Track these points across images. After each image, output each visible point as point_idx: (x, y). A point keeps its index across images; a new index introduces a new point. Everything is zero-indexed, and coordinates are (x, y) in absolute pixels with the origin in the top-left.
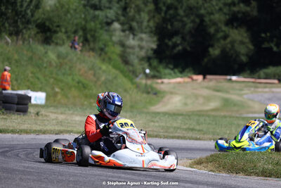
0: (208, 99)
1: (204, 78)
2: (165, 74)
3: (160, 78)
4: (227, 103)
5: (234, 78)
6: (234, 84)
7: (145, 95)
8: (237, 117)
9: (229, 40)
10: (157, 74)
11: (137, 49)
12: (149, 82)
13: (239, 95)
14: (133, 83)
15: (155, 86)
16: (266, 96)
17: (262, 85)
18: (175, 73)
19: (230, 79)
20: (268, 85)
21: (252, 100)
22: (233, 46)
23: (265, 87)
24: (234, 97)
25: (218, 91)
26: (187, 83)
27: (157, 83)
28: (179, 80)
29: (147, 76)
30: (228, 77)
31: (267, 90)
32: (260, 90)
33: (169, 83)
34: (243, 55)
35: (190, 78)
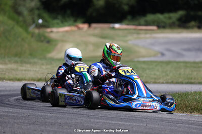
0: (97, 46)
1: (90, 26)
3: (48, 27)
5: (117, 26)
10: (46, 24)
16: (149, 41)
18: (62, 22)
19: (113, 28)
20: (150, 32)
23: (146, 34)
25: (104, 38)
26: (74, 31)
27: (47, 32)
28: (67, 29)
30: (112, 25)
31: (148, 36)
32: (142, 36)
33: (58, 32)
35: (76, 26)
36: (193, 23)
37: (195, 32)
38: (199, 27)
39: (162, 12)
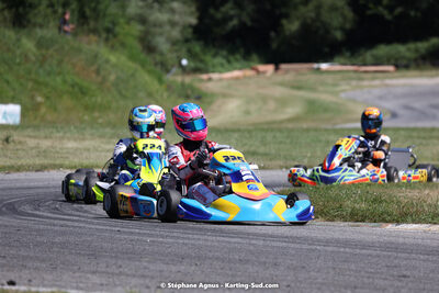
0: (282, 102)
1: (277, 69)
2: (214, 66)
3: (206, 72)
4: (313, 107)
5: (324, 66)
6: (324, 76)
7: (181, 101)
8: (326, 130)
9: (311, 6)
10: (201, 65)
11: (167, 28)
12: (188, 79)
13: (333, 93)
14: (160, 81)
15: (197, 85)
16: (377, 92)
17: (370, 75)
18: (229, 62)
19: (318, 69)
20: (378, 75)
21: (354, 101)
22: (318, 15)
23: (373, 79)
24: (324, 97)
25: (299, 88)
26: (250, 77)
27: (202, 80)
28: (236, 73)
29: (184, 70)
30: (315, 66)
31: (377, 82)
32: (366, 83)
33: (221, 80)
34: (336, 29)
35: (253, 69)
39: (403, 40)
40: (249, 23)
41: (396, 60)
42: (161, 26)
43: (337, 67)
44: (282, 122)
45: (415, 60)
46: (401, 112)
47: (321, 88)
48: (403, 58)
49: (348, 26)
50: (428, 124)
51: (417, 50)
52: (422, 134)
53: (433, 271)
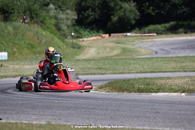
0: (112, 49)
1: (110, 36)
2: (85, 35)
3: (82, 38)
4: (124, 50)
5: (129, 34)
6: (129, 38)
7: (71, 49)
8: (129, 59)
9: (122, 10)
10: (80, 35)
11: (65, 21)
12: (74, 41)
13: (132, 45)
14: (64, 42)
15: (78, 43)
16: (150, 44)
17: (147, 37)
18: (90, 35)
20: (150, 37)
21: (141, 47)
22: (125, 14)
24: (129, 46)
25: (119, 43)
26: (99, 39)
27: (80, 41)
28: (94, 38)
29: (73, 37)
30: (125, 34)
31: (149, 40)
32: (145, 40)
33: (88, 41)
34: (132, 20)
35: (100, 36)
36: (181, 30)
37: (183, 36)
38: (186, 33)
39: (160, 23)
40: (98, 18)
41: (157, 31)
42: (63, 20)
43: (134, 34)
44: (112, 56)
45: (164, 31)
46: (159, 51)
47: (127, 43)
48: (159, 30)
49: (137, 18)
50: (170, 56)
51: (165, 27)
52: (167, 59)
53: (169, 110)
